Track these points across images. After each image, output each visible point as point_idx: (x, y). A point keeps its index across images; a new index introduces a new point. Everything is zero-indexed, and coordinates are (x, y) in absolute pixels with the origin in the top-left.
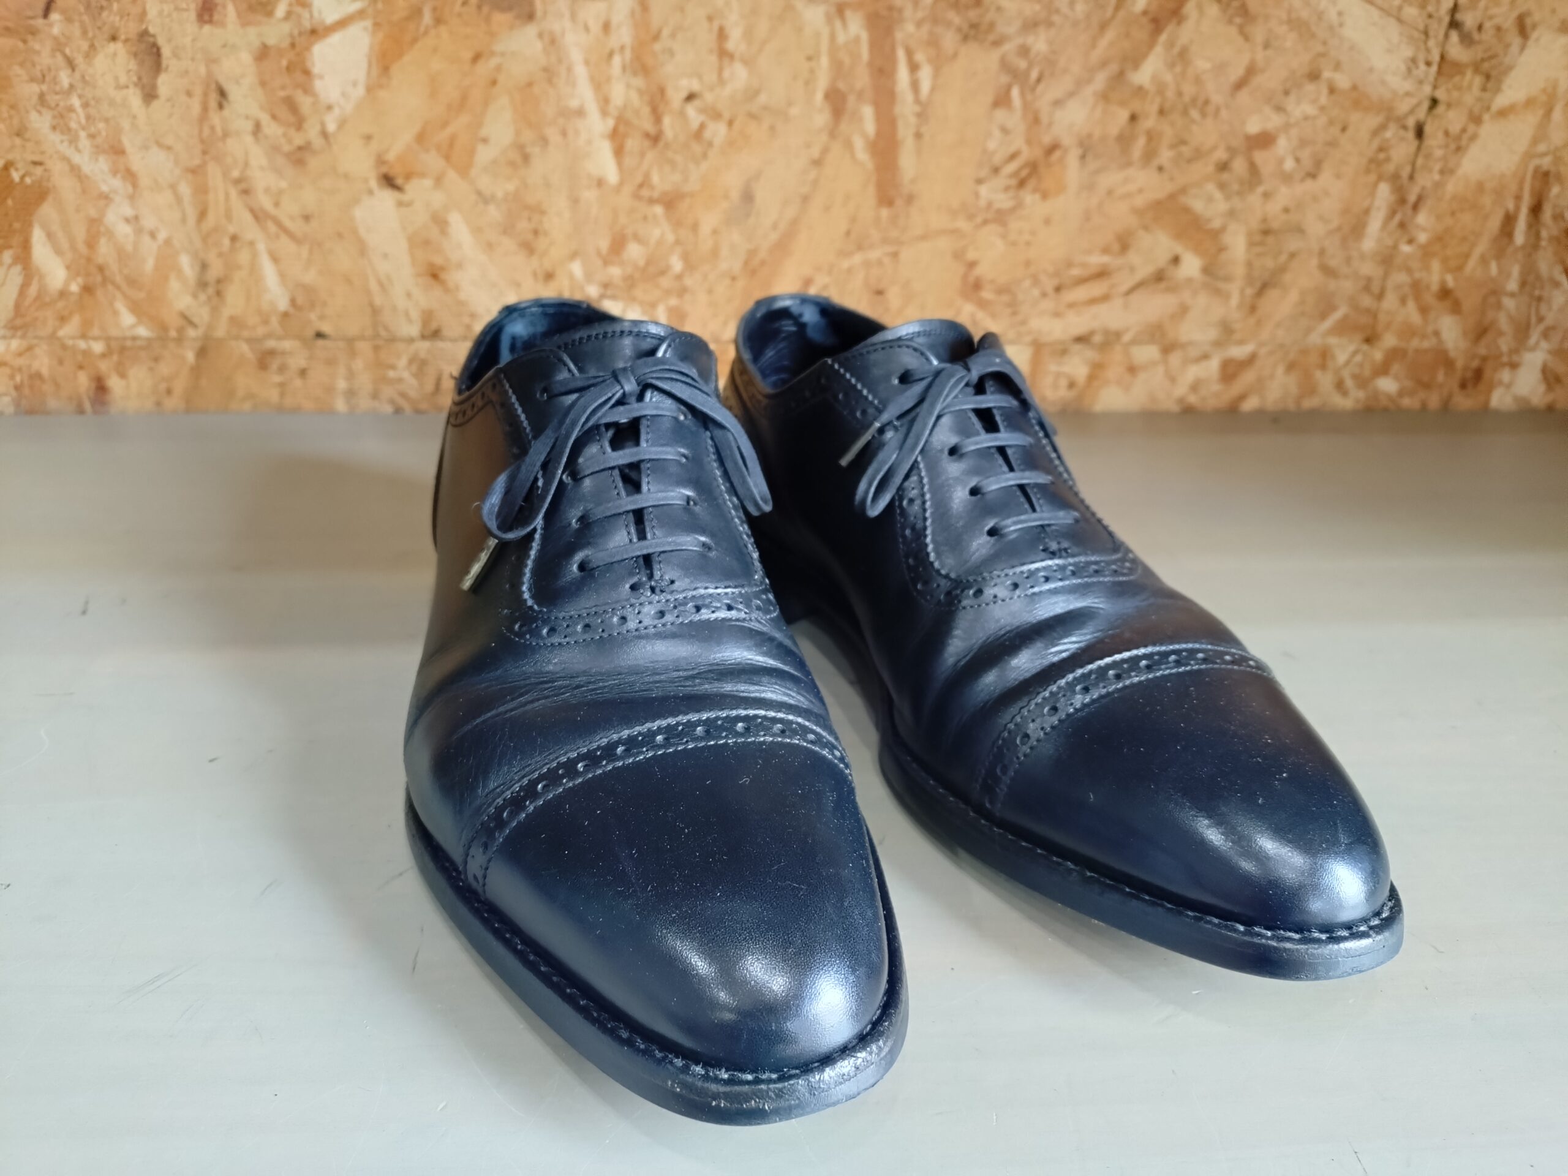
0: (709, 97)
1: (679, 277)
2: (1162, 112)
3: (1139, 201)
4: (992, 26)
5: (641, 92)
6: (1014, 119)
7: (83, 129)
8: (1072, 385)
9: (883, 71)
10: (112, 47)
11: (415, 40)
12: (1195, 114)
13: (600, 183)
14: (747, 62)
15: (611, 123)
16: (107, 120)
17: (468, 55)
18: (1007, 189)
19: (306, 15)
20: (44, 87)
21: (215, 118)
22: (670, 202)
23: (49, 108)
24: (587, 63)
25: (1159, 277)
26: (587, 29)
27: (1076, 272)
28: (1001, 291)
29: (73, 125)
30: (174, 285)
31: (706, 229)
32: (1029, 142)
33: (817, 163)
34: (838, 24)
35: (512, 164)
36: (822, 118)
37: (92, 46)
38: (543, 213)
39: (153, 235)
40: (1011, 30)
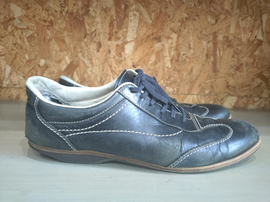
0: (187, 55)
1: (179, 83)
2: (259, 59)
3: (255, 73)
4: (232, 45)
5: (176, 53)
6: (235, 59)
7: (87, 56)
8: (244, 104)
9: (215, 51)
10: (94, 44)
11: (142, 44)
12: (264, 60)
13: (168, 68)
14: (193, 49)
15: (171, 58)
16: (91, 55)
17: (149, 47)
18: (234, 70)
19: (125, 40)
20: (82, 49)
21: (108, 55)
22: (179, 71)
23: (82, 53)
24: (168, 49)
25: (259, 86)
26: (169, 44)
27: (245, 84)
28: (233, 87)
29: (85, 55)
30: (96, 82)
31: (184, 75)
32: (238, 63)
33: (203, 65)
34: (208, 44)
35: (154, 64)
36: (205, 58)
37: (91, 44)
38: (158, 72)
39: (94, 73)
40: (235, 46)
